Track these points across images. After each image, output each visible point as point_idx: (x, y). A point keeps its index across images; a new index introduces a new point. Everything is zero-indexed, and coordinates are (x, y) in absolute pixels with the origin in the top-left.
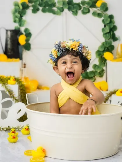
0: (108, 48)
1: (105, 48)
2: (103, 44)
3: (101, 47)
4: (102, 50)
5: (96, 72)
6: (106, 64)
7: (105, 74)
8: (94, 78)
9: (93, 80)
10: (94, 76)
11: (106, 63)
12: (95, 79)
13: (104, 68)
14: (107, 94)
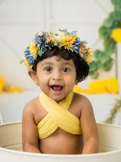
0: (119, 22)
1: (114, 22)
2: (111, 16)
3: (108, 20)
4: (109, 25)
5: (99, 62)
6: (115, 49)
7: (114, 67)
8: (96, 73)
9: (95, 76)
10: (97, 69)
11: (117, 48)
12: (98, 75)
13: (113, 56)
14: (117, 100)
